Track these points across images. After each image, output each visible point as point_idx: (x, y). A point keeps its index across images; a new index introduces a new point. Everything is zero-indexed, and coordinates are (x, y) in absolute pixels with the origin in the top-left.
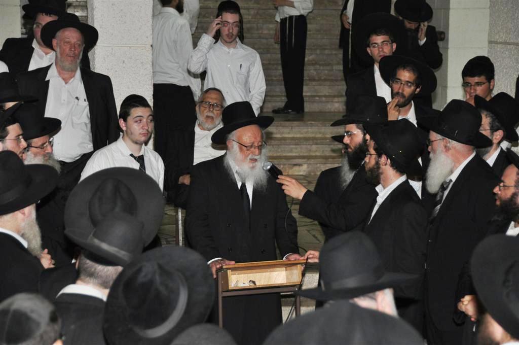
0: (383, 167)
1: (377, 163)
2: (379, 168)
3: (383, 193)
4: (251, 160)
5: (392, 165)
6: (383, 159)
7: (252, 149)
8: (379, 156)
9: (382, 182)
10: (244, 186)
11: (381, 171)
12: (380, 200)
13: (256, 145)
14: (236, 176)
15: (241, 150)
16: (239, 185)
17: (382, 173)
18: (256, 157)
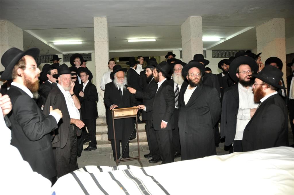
0: (160, 76)
1: (158, 75)
2: (159, 76)
3: (159, 84)
4: (121, 81)
5: (163, 75)
6: (160, 74)
7: (121, 78)
8: (159, 72)
9: (160, 81)
10: (120, 89)
11: (159, 77)
12: (159, 86)
13: (122, 77)
14: (117, 86)
15: (118, 78)
16: (119, 89)
17: (160, 78)
18: (122, 80)
